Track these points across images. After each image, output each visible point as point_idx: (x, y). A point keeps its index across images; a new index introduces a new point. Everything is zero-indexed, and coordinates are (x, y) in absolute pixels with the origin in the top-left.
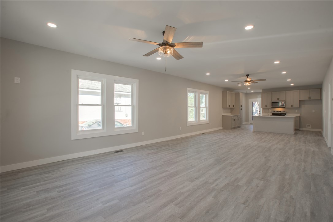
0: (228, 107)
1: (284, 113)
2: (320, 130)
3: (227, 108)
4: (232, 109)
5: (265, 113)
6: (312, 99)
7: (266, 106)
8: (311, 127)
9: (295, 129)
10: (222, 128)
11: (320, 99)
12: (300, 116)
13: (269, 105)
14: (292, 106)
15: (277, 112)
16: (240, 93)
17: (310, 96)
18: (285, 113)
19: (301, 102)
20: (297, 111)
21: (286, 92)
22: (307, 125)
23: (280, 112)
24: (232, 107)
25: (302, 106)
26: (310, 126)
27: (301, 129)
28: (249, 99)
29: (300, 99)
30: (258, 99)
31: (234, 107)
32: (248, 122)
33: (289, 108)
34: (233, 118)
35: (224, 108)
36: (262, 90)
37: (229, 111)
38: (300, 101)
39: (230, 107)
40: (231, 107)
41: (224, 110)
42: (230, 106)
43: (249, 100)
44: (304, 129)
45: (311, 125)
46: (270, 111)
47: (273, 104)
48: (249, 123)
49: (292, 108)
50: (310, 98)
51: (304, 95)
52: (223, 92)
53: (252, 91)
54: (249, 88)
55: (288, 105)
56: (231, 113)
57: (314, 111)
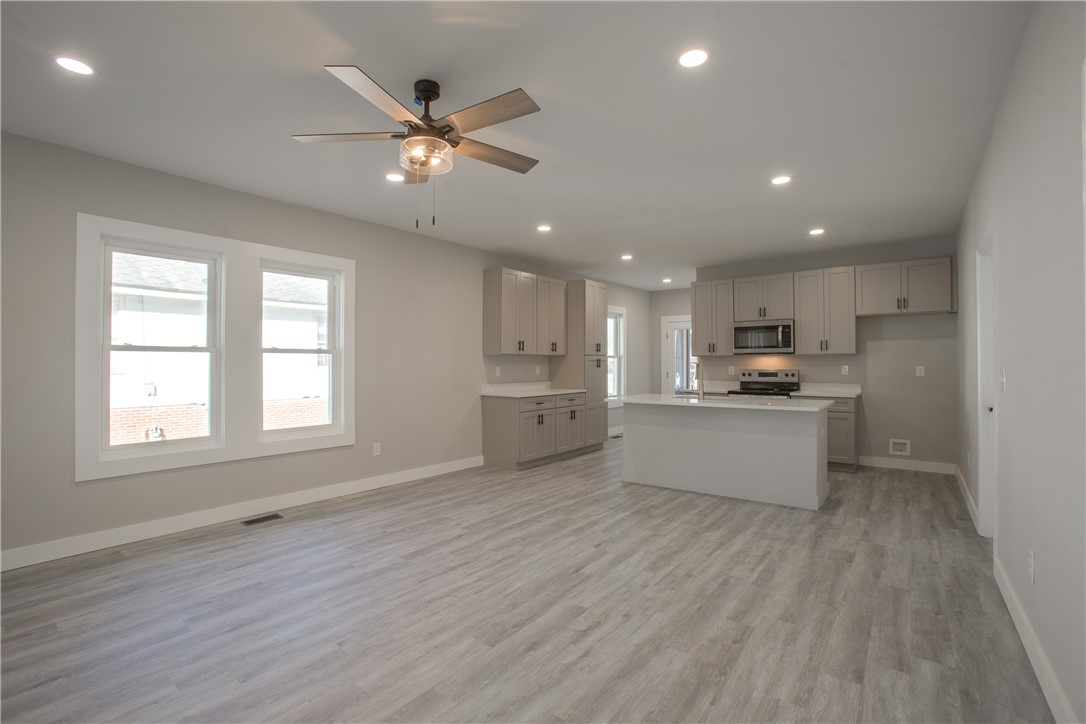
0: (509, 351)
1: (790, 379)
2: (949, 469)
4: (553, 361)
6: (910, 310)
7: (712, 348)
8: (908, 453)
9: (833, 466)
10: (478, 461)
11: (949, 308)
12: (859, 398)
13: (725, 345)
14: (824, 345)
15: (761, 374)
16: (588, 282)
17: (905, 295)
18: (795, 380)
19: (866, 325)
20: (845, 369)
21: (797, 274)
22: (892, 441)
23: (775, 374)
24: (548, 352)
25: (871, 344)
26: (905, 444)
27: (866, 461)
28: (662, 317)
29: (860, 312)
31: (557, 353)
33: (808, 358)
34: (566, 403)
35: (493, 356)
36: (698, 269)
37: (539, 370)
38: (859, 318)
39: (524, 352)
41: (498, 369)
42: (521, 348)
43: (664, 319)
44: (879, 462)
45: (908, 442)
46: (732, 370)
47: (741, 336)
49: (826, 357)
50: (902, 303)
51: (875, 293)
52: (484, 271)
53: (667, 281)
54: (627, 257)
55: (807, 343)
56: (549, 383)
57: (920, 371)
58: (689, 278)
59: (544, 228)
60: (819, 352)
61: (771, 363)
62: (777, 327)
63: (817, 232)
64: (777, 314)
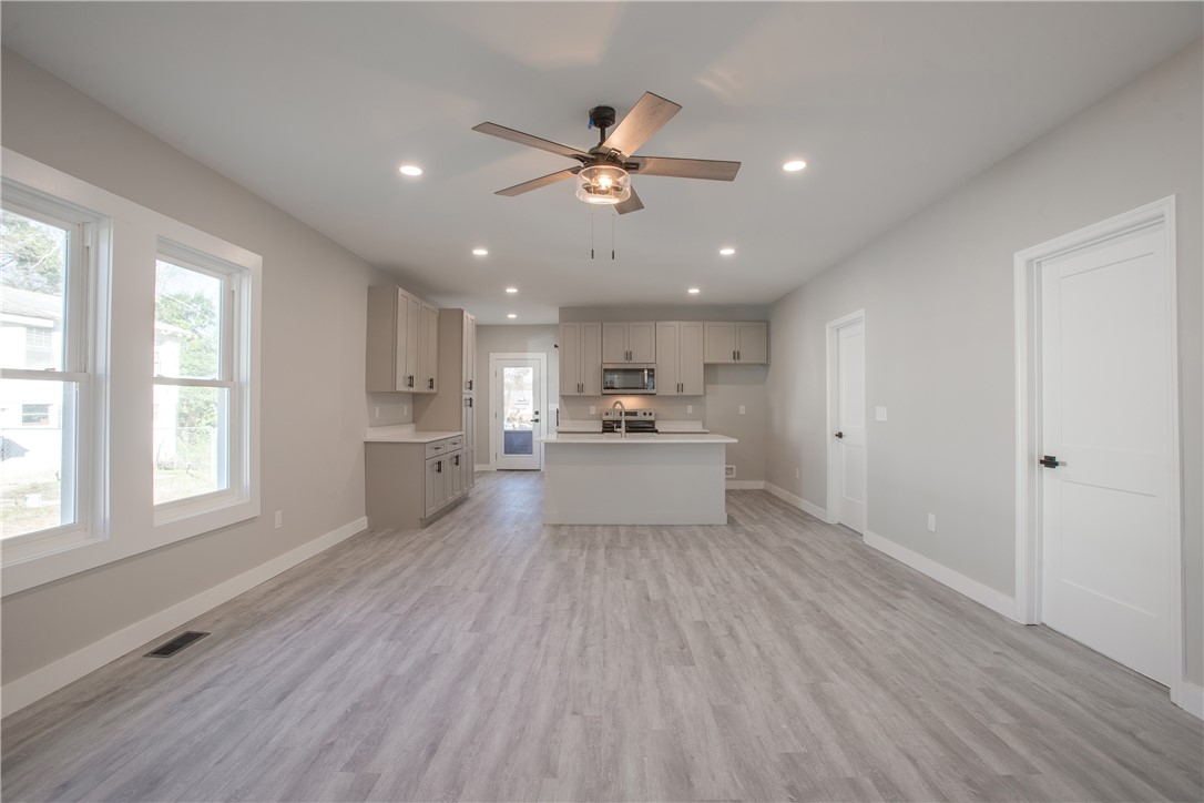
0: (402, 387)
1: (648, 418)
3: (395, 395)
4: (420, 402)
5: (572, 419)
6: (742, 361)
7: (580, 388)
8: (734, 476)
11: (764, 361)
13: (593, 386)
14: (680, 387)
16: (465, 312)
17: (738, 349)
18: (652, 418)
19: (711, 371)
20: (690, 409)
21: (658, 324)
23: (633, 414)
24: (425, 390)
25: (712, 389)
26: (732, 469)
28: (491, 354)
29: (707, 360)
30: (529, 355)
31: (433, 391)
32: (488, 463)
33: (666, 399)
34: (434, 453)
35: (380, 391)
36: (561, 311)
37: (406, 410)
38: (705, 365)
39: (412, 390)
40: (420, 387)
41: (375, 409)
42: (411, 385)
45: (734, 467)
46: (593, 410)
47: (609, 377)
48: (493, 466)
49: (681, 397)
50: (736, 355)
53: (512, 316)
54: (512, 290)
55: (665, 384)
56: (414, 425)
57: (742, 409)
58: (552, 316)
59: (480, 252)
60: (675, 393)
61: (630, 403)
62: (643, 370)
63: (694, 291)
64: (641, 358)
